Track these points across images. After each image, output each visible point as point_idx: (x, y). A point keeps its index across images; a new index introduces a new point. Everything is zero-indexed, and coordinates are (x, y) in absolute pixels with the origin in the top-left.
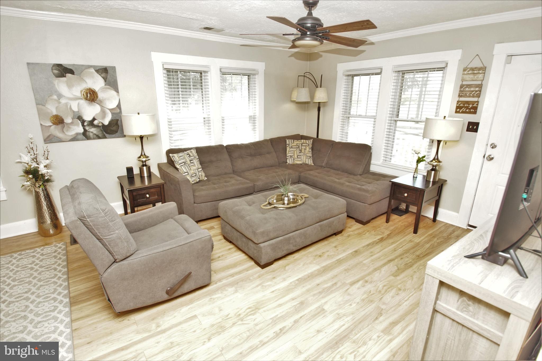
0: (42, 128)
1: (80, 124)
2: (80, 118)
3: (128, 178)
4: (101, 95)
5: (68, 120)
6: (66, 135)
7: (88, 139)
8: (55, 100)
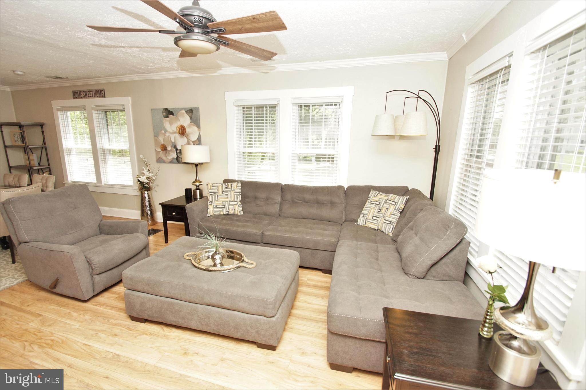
0: (156, 152)
1: (175, 151)
2: (175, 147)
3: (186, 198)
4: (188, 130)
5: (169, 148)
6: (167, 158)
7: (179, 163)
8: (163, 133)
